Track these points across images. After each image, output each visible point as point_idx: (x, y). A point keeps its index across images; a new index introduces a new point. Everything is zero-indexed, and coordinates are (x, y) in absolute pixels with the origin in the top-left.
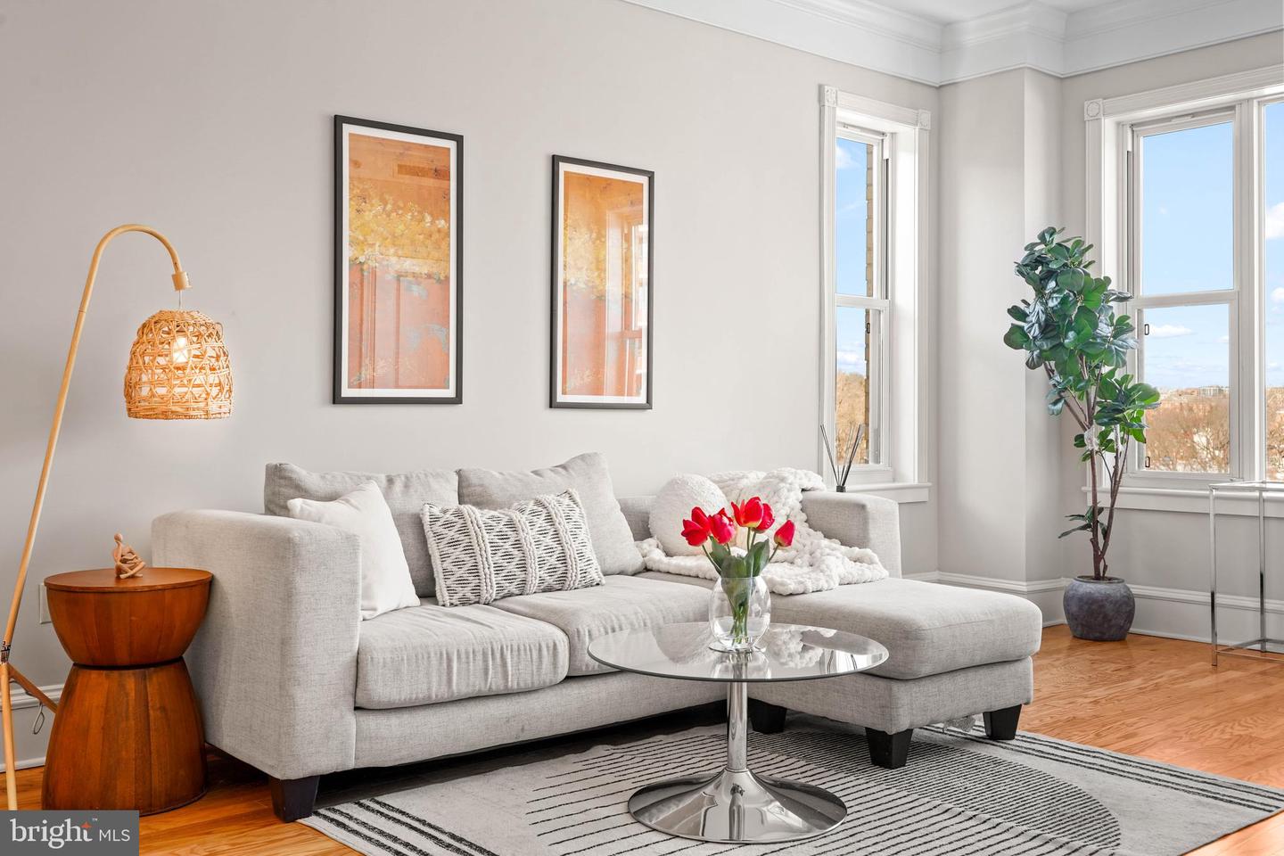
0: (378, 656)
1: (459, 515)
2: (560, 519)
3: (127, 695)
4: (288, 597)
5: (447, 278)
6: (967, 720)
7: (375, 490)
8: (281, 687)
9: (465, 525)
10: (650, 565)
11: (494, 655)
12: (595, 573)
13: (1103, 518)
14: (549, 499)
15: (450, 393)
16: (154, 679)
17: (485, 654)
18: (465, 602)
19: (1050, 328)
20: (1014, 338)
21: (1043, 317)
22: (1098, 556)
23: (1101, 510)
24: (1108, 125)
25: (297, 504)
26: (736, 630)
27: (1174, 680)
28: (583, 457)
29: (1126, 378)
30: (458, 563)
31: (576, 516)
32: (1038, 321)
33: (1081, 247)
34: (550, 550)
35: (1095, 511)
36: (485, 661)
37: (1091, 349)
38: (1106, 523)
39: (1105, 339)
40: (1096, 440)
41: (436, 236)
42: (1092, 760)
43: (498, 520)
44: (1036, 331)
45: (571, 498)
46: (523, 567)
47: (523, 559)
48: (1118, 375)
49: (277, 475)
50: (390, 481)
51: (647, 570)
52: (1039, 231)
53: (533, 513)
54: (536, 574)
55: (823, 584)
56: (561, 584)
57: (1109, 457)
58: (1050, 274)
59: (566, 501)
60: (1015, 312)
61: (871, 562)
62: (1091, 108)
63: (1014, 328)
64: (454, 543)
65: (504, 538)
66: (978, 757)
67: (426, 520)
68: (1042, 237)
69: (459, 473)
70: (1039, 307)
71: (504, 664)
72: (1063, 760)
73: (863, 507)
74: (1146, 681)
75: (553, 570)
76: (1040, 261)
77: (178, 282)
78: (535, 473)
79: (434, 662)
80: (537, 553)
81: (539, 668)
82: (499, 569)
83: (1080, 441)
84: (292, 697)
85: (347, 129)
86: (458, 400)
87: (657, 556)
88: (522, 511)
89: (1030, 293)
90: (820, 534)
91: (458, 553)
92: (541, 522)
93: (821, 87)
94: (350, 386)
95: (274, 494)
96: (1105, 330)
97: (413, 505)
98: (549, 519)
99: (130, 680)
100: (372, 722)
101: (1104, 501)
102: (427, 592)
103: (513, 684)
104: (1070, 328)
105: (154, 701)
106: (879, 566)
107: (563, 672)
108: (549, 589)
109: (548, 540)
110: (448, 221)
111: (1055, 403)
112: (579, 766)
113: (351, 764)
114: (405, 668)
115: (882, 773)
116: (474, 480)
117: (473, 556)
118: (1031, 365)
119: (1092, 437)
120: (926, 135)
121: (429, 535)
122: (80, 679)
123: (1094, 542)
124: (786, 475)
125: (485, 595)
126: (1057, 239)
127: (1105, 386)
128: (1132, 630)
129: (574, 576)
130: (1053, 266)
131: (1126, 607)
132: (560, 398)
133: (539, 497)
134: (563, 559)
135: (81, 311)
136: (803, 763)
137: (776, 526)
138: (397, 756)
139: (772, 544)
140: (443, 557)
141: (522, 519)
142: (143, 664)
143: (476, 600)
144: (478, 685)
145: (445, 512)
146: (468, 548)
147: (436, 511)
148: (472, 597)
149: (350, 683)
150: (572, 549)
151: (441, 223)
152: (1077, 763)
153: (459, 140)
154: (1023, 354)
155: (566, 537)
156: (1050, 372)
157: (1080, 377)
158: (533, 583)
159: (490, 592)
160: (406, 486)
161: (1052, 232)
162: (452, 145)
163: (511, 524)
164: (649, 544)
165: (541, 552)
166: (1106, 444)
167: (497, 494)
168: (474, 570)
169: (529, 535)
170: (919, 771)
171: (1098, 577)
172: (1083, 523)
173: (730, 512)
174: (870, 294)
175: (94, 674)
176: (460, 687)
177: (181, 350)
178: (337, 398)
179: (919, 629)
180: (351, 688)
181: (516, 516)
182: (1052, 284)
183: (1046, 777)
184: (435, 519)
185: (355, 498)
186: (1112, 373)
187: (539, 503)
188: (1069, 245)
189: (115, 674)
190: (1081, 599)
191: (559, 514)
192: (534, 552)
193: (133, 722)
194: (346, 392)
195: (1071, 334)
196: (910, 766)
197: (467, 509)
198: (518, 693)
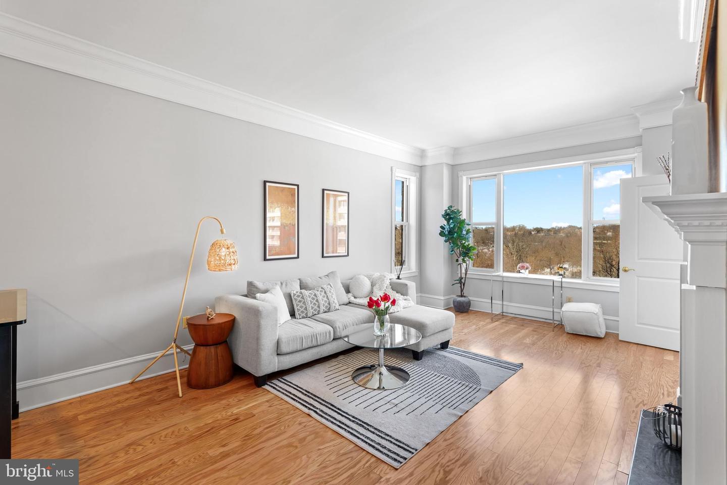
0: (284, 340)
1: (301, 293)
2: (328, 292)
3: (212, 353)
4: (258, 326)
5: (295, 224)
6: (437, 345)
7: (278, 288)
8: (257, 351)
9: (303, 296)
10: (351, 302)
11: (314, 336)
12: (337, 307)
13: (463, 281)
14: (325, 286)
15: (296, 256)
16: (219, 348)
17: (312, 336)
18: (303, 318)
19: (451, 232)
20: (442, 234)
21: (449, 230)
22: (462, 291)
23: (462, 278)
24: (464, 178)
25: (258, 295)
26: (381, 330)
27: (483, 326)
28: (332, 272)
29: (469, 244)
30: (301, 307)
31: (332, 291)
32: (448, 230)
33: (459, 212)
34: (326, 301)
35: (461, 278)
36: (312, 338)
37: (461, 237)
38: (464, 282)
39: (464, 235)
40: (461, 260)
41: (292, 213)
42: (468, 355)
43: (311, 294)
44: (447, 233)
45: (330, 286)
46: (319, 307)
47: (319, 305)
48: (467, 243)
49: (250, 284)
50: (282, 284)
51: (350, 303)
52: (448, 206)
53: (321, 291)
54: (322, 308)
55: (399, 310)
56: (328, 310)
57: (464, 264)
58: (450, 218)
59: (329, 287)
60: (442, 227)
61: (409, 300)
62: (460, 174)
63: (442, 232)
64: (300, 301)
65: (313, 299)
66: (440, 355)
67: (292, 295)
68: (449, 208)
69: (300, 279)
70: (448, 227)
71: (317, 339)
72: (461, 355)
73: (407, 285)
74: (476, 326)
75: (327, 307)
76: (448, 214)
77: (222, 232)
78: (319, 277)
79: (299, 340)
80: (322, 303)
81: (326, 338)
82: (312, 308)
83: (457, 261)
84: (260, 354)
85: (268, 184)
86: (298, 257)
87: (352, 299)
88: (318, 291)
89: (445, 223)
90: (395, 292)
91: (301, 304)
92: (323, 294)
93: (392, 167)
94: (269, 256)
95: (250, 290)
96: (464, 232)
97: (288, 291)
98: (325, 293)
99: (212, 349)
100: (282, 358)
101: (463, 276)
102: (293, 314)
103: (319, 343)
104: (455, 232)
105: (219, 354)
106: (411, 301)
107: (332, 338)
108: (326, 312)
109: (325, 299)
110: (295, 208)
111: (452, 251)
112: (336, 363)
113: (276, 370)
114: (291, 342)
115: (417, 362)
116: (304, 282)
117: (305, 305)
118: (446, 241)
119: (460, 259)
120: (418, 179)
121: (293, 299)
122: (198, 349)
123: (461, 287)
124: (385, 275)
125: (309, 315)
126: (452, 209)
127: (464, 247)
128: (470, 309)
129: (332, 308)
130: (452, 216)
131: (469, 304)
132: (325, 255)
133: (322, 286)
134: (329, 304)
135: (195, 242)
136: (395, 359)
137: (391, 301)
138: (288, 366)
139: (390, 306)
140: (297, 305)
141: (318, 293)
142: (216, 344)
143: (306, 317)
144: (310, 345)
145: (297, 292)
146: (304, 303)
147: (295, 292)
148: (306, 316)
149: (276, 348)
150: (331, 300)
151: (293, 209)
152: (465, 356)
153: (298, 186)
154: (444, 238)
155: (330, 297)
156: (450, 243)
157: (458, 245)
158: (322, 311)
159: (310, 314)
160: (286, 285)
161: (451, 207)
162: (296, 187)
163: (315, 295)
164: (350, 295)
165: (323, 302)
166: (464, 261)
167: (310, 285)
168: (306, 309)
169: (320, 298)
170: (426, 360)
171: (462, 296)
172: (458, 282)
173: (380, 299)
174: (403, 221)
175: (202, 348)
176: (305, 346)
177: (224, 251)
178: (265, 259)
179: (426, 324)
180: (276, 350)
181: (316, 292)
182: (451, 221)
183: (458, 362)
184: (294, 295)
185: (273, 291)
186: (465, 243)
187: (322, 288)
188: (455, 211)
189: (208, 347)
190: (457, 302)
191: (328, 290)
192: (322, 302)
193: (213, 361)
194: (268, 257)
195: (455, 234)
196: (423, 359)
197: (303, 291)
198: (321, 345)
